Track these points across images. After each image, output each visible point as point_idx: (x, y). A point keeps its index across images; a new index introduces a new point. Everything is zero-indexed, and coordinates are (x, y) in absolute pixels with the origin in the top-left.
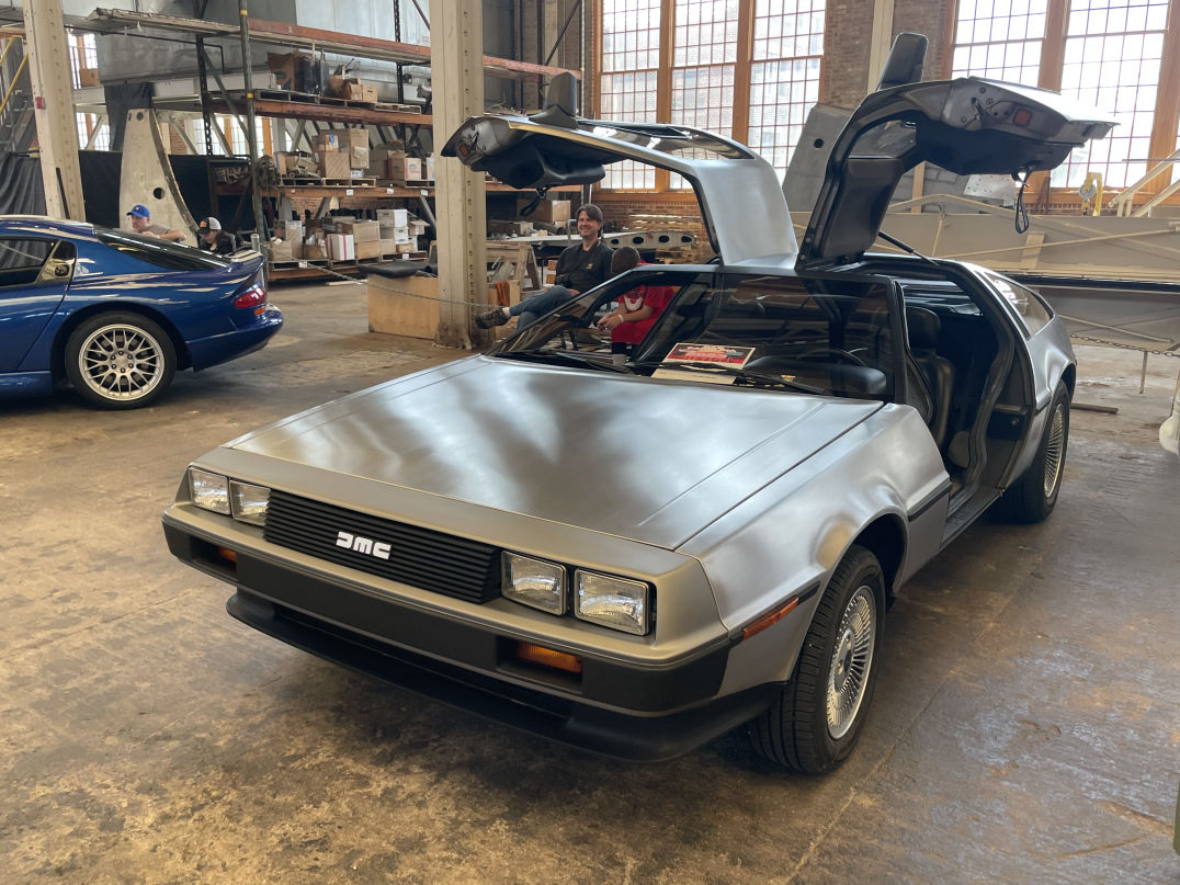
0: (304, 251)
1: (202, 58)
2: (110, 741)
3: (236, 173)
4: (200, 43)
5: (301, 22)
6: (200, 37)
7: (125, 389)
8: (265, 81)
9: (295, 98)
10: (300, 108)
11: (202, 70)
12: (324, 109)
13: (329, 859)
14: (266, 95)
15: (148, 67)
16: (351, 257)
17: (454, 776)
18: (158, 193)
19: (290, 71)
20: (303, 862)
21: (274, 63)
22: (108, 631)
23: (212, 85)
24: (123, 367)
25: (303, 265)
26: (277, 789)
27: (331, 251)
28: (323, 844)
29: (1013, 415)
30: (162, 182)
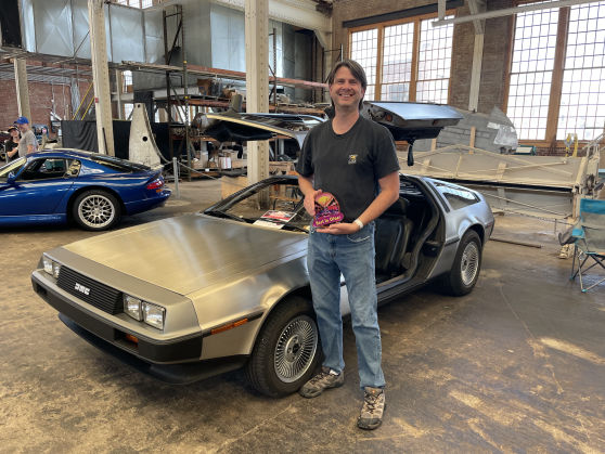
0: (208, 165)
1: (168, 81)
2: (6, 365)
3: (180, 130)
4: (168, 75)
5: (214, 66)
6: (168, 73)
7: (97, 222)
8: (195, 91)
9: (207, 98)
10: (208, 103)
11: (168, 86)
12: (220, 103)
13: (57, 417)
14: (193, 97)
15: (153, 85)
16: (229, 167)
17: (128, 389)
18: (145, 139)
19: (206, 87)
20: (47, 417)
21: (200, 83)
22: (31, 322)
23: (172, 93)
24: (97, 213)
25: (207, 170)
26: (55, 389)
27: (220, 164)
28: (58, 411)
29: (433, 246)
30: (146, 134)
